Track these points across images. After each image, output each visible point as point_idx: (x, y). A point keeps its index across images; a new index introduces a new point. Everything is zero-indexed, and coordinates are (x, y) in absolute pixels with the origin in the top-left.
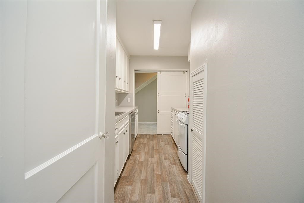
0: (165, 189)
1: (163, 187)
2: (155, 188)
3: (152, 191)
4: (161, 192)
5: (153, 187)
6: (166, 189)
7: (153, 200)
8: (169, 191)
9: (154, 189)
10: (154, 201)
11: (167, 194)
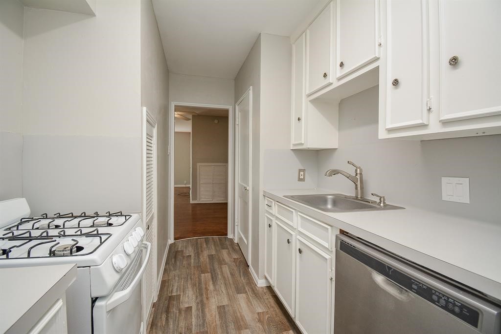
0: (201, 318)
1: (204, 320)
2: (217, 317)
3: (221, 309)
4: (207, 310)
5: (221, 317)
6: (199, 318)
7: (218, 298)
8: (194, 316)
9: (219, 313)
10: (216, 298)
11: (198, 309)
